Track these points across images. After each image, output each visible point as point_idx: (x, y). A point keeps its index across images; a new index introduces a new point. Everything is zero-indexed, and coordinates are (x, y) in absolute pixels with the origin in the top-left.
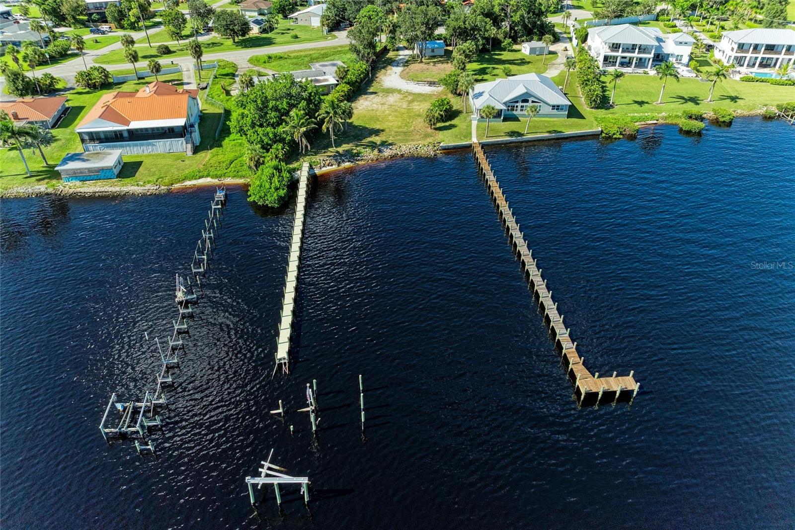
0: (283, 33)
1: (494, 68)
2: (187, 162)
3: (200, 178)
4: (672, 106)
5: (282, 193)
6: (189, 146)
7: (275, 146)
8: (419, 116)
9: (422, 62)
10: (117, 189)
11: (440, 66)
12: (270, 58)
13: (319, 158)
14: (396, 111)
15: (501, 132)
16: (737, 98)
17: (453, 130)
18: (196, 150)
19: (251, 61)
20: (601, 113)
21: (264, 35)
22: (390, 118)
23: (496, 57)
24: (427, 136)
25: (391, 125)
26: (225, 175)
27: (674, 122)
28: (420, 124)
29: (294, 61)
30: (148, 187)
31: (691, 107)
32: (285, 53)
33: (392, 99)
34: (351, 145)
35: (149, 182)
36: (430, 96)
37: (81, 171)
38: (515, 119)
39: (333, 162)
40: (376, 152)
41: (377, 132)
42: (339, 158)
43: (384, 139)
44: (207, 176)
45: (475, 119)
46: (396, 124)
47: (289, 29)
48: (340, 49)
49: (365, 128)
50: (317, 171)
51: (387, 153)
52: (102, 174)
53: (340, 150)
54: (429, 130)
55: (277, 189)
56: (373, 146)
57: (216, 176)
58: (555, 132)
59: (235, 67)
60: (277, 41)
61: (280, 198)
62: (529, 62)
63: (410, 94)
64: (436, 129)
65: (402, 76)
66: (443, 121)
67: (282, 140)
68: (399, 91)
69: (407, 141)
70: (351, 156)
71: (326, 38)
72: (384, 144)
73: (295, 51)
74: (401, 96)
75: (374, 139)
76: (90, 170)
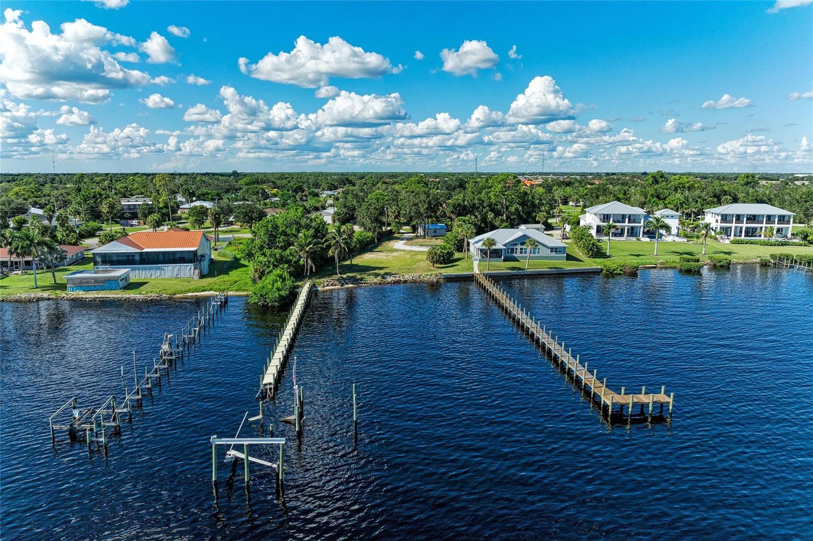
2: (192, 283)
3: (203, 291)
4: (668, 257)
5: (283, 293)
6: (197, 271)
7: (281, 266)
8: (423, 260)
9: (424, 238)
10: (119, 296)
13: (323, 280)
14: (400, 259)
15: (501, 266)
16: (730, 253)
17: (456, 267)
18: (203, 276)
20: (599, 260)
22: (394, 261)
24: (430, 270)
25: (394, 264)
26: (226, 290)
27: (672, 265)
28: (423, 265)
30: (150, 295)
33: (395, 254)
34: (355, 274)
38: (515, 260)
39: (337, 283)
41: (381, 268)
42: (342, 281)
43: (388, 271)
44: (211, 290)
45: (476, 260)
46: (399, 264)
49: (369, 266)
50: (318, 289)
51: (390, 279)
52: (106, 284)
53: (344, 276)
54: (432, 268)
55: (279, 290)
56: (377, 275)
57: (220, 290)
58: (556, 268)
63: (413, 251)
64: (439, 267)
65: (406, 244)
66: (445, 264)
67: (288, 262)
68: (404, 251)
69: (410, 272)
70: (354, 280)
72: (386, 274)
74: (405, 253)
75: (377, 271)
76: (96, 280)
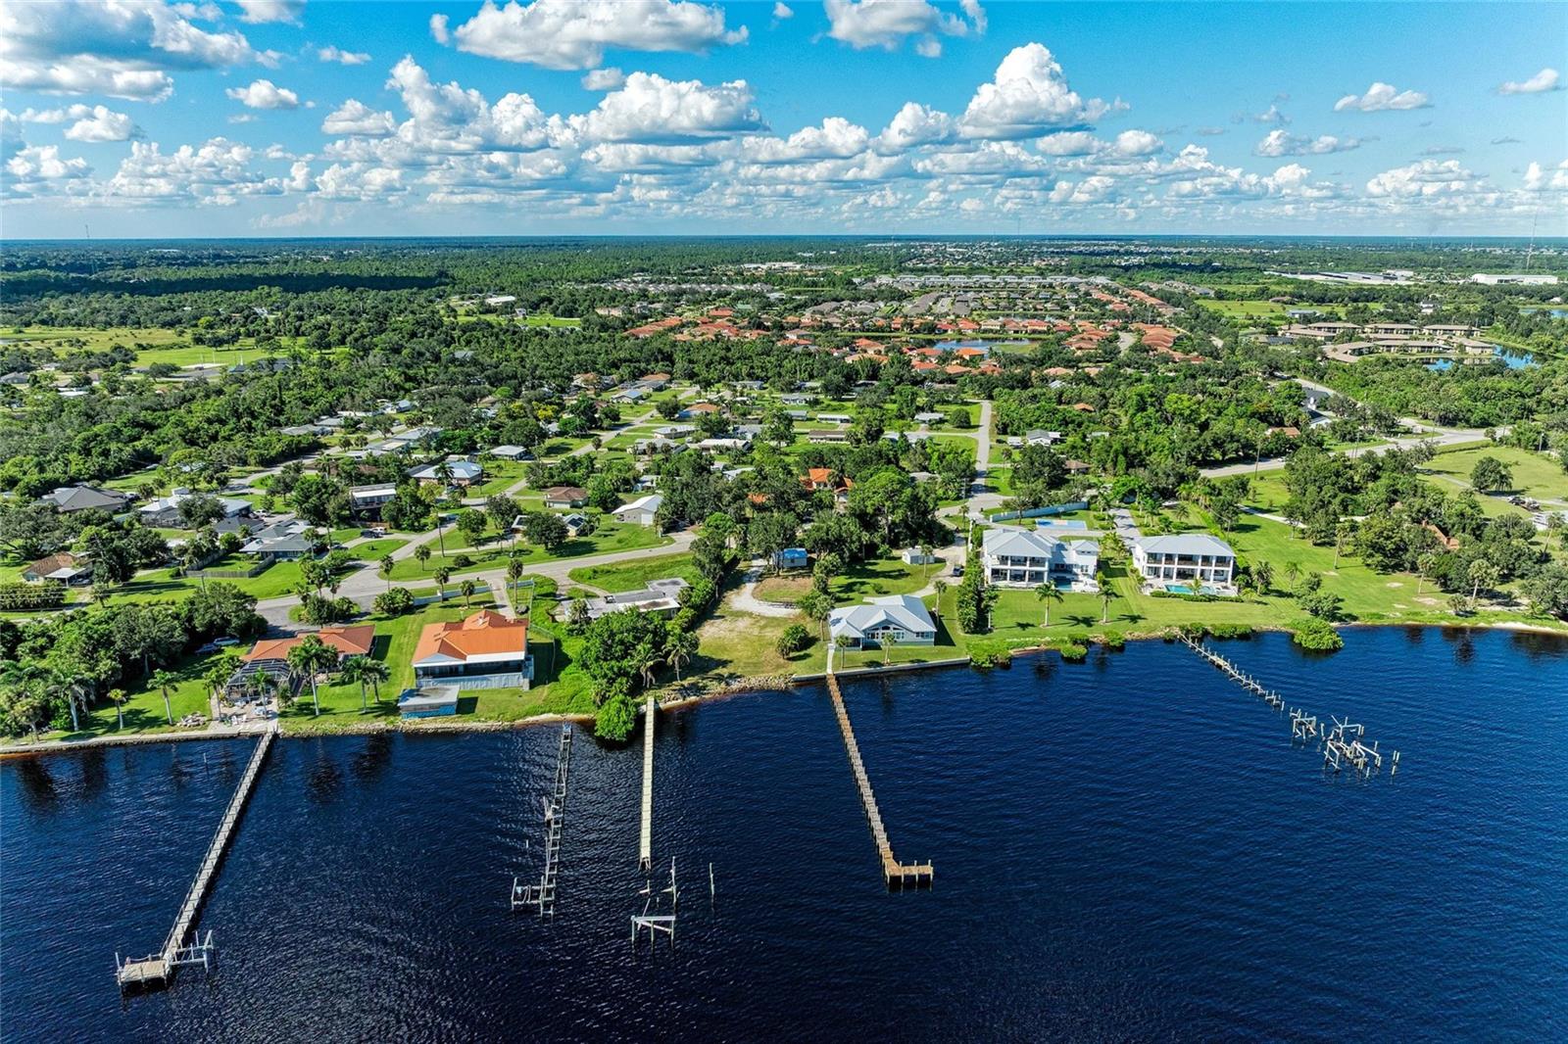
0: (606, 536)
1: (863, 584)
2: (525, 698)
3: (542, 713)
4: (1060, 628)
5: (630, 726)
6: (527, 681)
7: (619, 680)
8: (771, 644)
9: (779, 576)
10: (460, 725)
11: (800, 580)
12: (595, 572)
13: (663, 692)
14: (746, 638)
15: (858, 662)
16: (1139, 617)
17: (808, 660)
18: (532, 685)
19: (572, 575)
20: (976, 639)
21: (583, 539)
22: (739, 647)
23: (870, 567)
24: (779, 667)
25: (739, 654)
26: (566, 711)
27: (1056, 647)
28: (772, 654)
29: (626, 575)
30: (490, 723)
31: (1082, 631)
32: (612, 565)
33: (742, 624)
34: (696, 677)
35: (491, 718)
36: (785, 620)
37: (422, 707)
38: (877, 647)
39: (679, 695)
40: (723, 685)
41: (724, 663)
42: (685, 691)
43: (732, 671)
44: (549, 712)
45: (831, 648)
46: (745, 654)
47: (612, 530)
48: (679, 559)
49: (711, 659)
50: (662, 706)
51: (735, 685)
52: (442, 710)
53: (686, 683)
54: (782, 661)
55: (625, 723)
56: (720, 678)
57: (558, 712)
58: (919, 661)
59: (554, 584)
60: (600, 547)
61: (628, 732)
62: (908, 575)
63: (763, 618)
64: (789, 659)
65: (754, 595)
66: (797, 651)
67: (626, 674)
68: (750, 615)
69: (757, 672)
70: (696, 689)
71: (659, 543)
72: (732, 676)
73: (624, 562)
74: (753, 621)
75: (721, 671)
76: (431, 706)
